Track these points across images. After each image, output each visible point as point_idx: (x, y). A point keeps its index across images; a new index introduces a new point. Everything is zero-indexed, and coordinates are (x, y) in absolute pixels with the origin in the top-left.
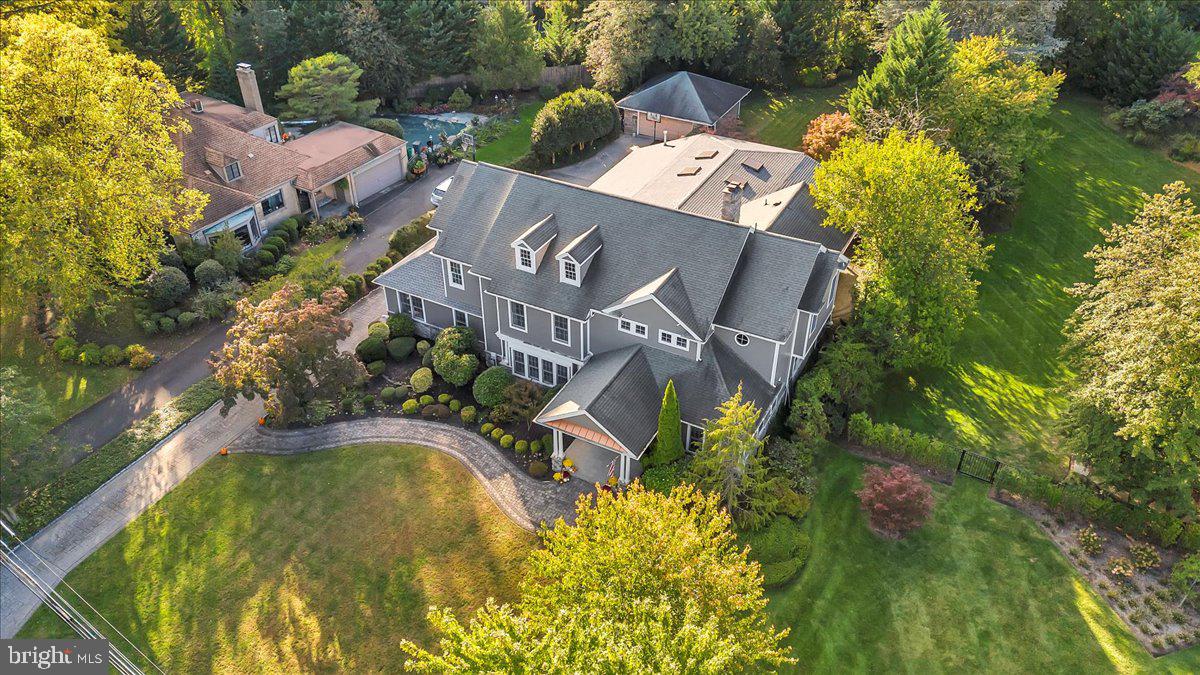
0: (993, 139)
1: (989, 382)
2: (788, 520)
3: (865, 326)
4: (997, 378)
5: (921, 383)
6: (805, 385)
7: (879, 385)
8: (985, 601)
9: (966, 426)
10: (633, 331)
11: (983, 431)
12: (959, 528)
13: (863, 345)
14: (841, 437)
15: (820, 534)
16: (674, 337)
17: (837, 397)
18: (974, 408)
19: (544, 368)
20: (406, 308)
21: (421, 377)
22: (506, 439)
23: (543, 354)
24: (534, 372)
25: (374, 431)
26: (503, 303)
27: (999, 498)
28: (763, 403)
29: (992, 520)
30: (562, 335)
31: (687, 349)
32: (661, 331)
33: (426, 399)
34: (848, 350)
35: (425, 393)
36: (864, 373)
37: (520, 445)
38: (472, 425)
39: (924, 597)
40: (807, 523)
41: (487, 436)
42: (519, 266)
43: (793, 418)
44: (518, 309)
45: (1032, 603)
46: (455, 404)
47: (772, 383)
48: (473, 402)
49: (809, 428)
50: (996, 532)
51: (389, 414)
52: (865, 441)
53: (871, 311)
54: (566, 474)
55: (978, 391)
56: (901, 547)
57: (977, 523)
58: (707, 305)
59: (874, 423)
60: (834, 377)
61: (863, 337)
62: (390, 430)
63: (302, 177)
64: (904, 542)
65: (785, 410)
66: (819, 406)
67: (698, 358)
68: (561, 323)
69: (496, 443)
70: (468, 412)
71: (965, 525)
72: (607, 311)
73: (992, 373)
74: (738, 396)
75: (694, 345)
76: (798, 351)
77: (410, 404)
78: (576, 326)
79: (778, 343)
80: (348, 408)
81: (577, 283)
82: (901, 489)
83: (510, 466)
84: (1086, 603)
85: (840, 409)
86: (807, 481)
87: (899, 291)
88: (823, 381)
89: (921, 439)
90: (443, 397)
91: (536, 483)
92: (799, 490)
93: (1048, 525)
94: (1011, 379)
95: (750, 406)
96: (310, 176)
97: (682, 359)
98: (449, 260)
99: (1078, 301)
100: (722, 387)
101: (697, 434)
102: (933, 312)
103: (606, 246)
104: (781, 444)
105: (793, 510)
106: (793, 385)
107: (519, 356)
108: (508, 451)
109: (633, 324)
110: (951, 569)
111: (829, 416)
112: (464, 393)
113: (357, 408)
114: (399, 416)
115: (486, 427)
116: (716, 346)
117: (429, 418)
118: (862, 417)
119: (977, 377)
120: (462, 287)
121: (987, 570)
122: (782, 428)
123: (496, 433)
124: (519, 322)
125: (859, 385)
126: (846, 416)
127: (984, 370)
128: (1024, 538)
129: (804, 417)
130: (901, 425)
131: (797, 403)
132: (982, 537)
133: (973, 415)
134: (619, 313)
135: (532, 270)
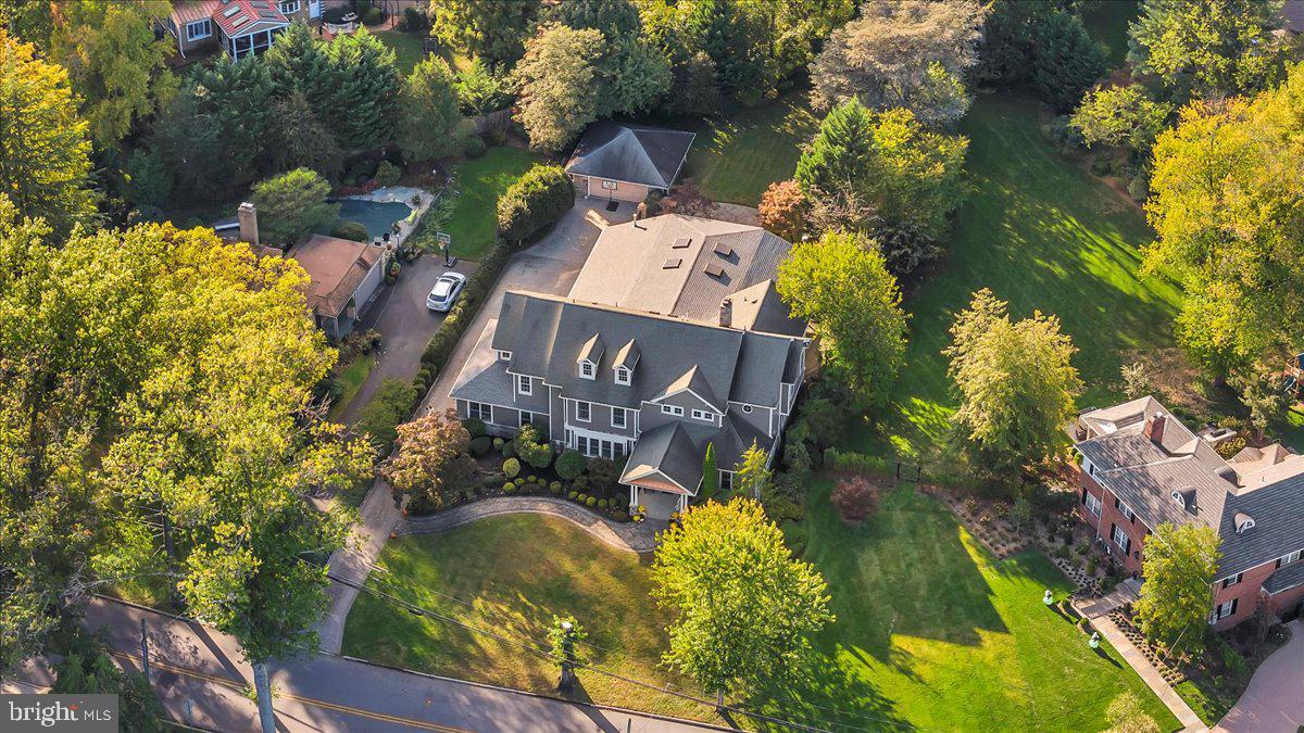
0: (915, 204)
1: (922, 412)
2: (791, 521)
3: (827, 386)
4: (927, 407)
5: (873, 420)
6: (791, 434)
7: (841, 427)
8: (911, 548)
9: (904, 445)
10: (672, 412)
11: (915, 448)
12: (898, 512)
13: (827, 400)
14: (819, 466)
15: (813, 529)
16: (703, 413)
17: (814, 438)
18: (909, 431)
19: (603, 446)
20: (474, 414)
21: (511, 465)
22: (591, 500)
23: (601, 436)
24: (594, 451)
25: (489, 509)
26: (572, 404)
27: (923, 491)
28: (768, 450)
29: (918, 504)
30: (619, 421)
31: (713, 420)
32: (693, 410)
33: (520, 481)
34: (818, 405)
35: (517, 477)
36: (830, 420)
37: (602, 503)
38: (559, 495)
39: (876, 551)
40: (804, 523)
41: (574, 501)
42: (582, 375)
43: (786, 458)
44: (583, 407)
45: (937, 546)
46: (542, 482)
47: (770, 436)
48: (557, 478)
49: (797, 463)
50: (919, 510)
51: (494, 496)
52: (836, 467)
53: (830, 375)
54: (642, 516)
55: (912, 419)
56: (863, 528)
57: (908, 507)
58: (723, 388)
59: (840, 453)
60: (810, 424)
61: (827, 394)
62: (501, 506)
63: (322, 304)
64: (865, 525)
65: (780, 453)
66: (802, 447)
67: (721, 425)
68: (619, 412)
69: (583, 504)
70: (555, 486)
71: (901, 509)
72: (654, 401)
73: (923, 404)
74: (754, 447)
75: (717, 417)
76: (784, 411)
77: (509, 486)
78: (630, 414)
79: (771, 409)
80: (463, 495)
81: (628, 383)
82: (857, 490)
83: (599, 517)
84: (964, 536)
85: (816, 447)
86: (801, 496)
87: (848, 357)
88: (803, 429)
89: (871, 459)
90: (532, 478)
91: (622, 526)
92: (796, 502)
93: (950, 502)
94: (935, 406)
95: (761, 452)
96: (330, 303)
97: (709, 427)
98: (520, 376)
99: (951, 358)
100: (739, 443)
101: (726, 476)
102: (872, 371)
103: (643, 354)
104: (781, 476)
105: (794, 515)
106: (783, 434)
107: (582, 440)
108: (594, 508)
109: (673, 408)
110: (891, 535)
111: (810, 453)
112: (548, 473)
113: (469, 494)
114: (502, 496)
115: (573, 494)
116: (732, 416)
117: (526, 494)
118: (832, 451)
119: (912, 408)
120: (530, 394)
121: (913, 533)
122: (780, 464)
123: (581, 497)
124: (584, 415)
125: (828, 428)
126: (821, 451)
127: (918, 402)
128: (936, 511)
129: (793, 456)
130: (858, 453)
131: (788, 447)
132: (911, 514)
133: (908, 437)
134: (662, 402)
135: (593, 377)
